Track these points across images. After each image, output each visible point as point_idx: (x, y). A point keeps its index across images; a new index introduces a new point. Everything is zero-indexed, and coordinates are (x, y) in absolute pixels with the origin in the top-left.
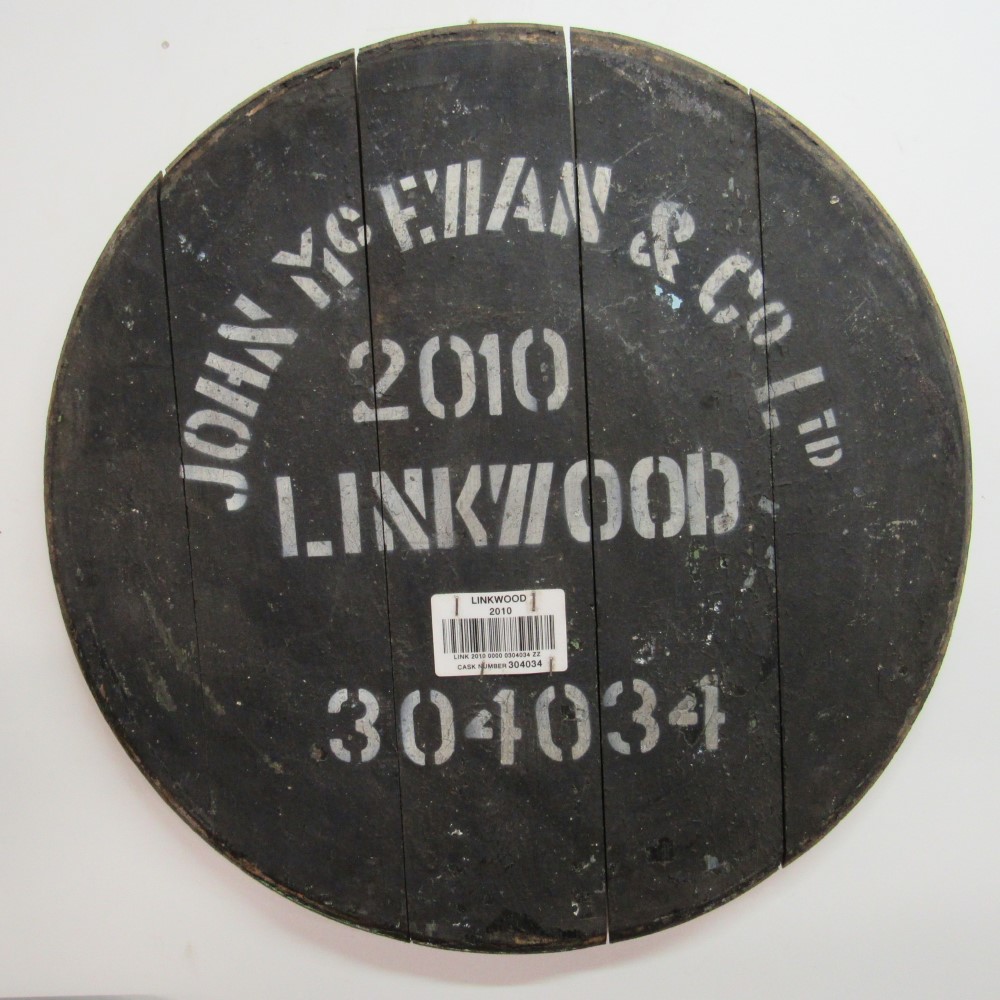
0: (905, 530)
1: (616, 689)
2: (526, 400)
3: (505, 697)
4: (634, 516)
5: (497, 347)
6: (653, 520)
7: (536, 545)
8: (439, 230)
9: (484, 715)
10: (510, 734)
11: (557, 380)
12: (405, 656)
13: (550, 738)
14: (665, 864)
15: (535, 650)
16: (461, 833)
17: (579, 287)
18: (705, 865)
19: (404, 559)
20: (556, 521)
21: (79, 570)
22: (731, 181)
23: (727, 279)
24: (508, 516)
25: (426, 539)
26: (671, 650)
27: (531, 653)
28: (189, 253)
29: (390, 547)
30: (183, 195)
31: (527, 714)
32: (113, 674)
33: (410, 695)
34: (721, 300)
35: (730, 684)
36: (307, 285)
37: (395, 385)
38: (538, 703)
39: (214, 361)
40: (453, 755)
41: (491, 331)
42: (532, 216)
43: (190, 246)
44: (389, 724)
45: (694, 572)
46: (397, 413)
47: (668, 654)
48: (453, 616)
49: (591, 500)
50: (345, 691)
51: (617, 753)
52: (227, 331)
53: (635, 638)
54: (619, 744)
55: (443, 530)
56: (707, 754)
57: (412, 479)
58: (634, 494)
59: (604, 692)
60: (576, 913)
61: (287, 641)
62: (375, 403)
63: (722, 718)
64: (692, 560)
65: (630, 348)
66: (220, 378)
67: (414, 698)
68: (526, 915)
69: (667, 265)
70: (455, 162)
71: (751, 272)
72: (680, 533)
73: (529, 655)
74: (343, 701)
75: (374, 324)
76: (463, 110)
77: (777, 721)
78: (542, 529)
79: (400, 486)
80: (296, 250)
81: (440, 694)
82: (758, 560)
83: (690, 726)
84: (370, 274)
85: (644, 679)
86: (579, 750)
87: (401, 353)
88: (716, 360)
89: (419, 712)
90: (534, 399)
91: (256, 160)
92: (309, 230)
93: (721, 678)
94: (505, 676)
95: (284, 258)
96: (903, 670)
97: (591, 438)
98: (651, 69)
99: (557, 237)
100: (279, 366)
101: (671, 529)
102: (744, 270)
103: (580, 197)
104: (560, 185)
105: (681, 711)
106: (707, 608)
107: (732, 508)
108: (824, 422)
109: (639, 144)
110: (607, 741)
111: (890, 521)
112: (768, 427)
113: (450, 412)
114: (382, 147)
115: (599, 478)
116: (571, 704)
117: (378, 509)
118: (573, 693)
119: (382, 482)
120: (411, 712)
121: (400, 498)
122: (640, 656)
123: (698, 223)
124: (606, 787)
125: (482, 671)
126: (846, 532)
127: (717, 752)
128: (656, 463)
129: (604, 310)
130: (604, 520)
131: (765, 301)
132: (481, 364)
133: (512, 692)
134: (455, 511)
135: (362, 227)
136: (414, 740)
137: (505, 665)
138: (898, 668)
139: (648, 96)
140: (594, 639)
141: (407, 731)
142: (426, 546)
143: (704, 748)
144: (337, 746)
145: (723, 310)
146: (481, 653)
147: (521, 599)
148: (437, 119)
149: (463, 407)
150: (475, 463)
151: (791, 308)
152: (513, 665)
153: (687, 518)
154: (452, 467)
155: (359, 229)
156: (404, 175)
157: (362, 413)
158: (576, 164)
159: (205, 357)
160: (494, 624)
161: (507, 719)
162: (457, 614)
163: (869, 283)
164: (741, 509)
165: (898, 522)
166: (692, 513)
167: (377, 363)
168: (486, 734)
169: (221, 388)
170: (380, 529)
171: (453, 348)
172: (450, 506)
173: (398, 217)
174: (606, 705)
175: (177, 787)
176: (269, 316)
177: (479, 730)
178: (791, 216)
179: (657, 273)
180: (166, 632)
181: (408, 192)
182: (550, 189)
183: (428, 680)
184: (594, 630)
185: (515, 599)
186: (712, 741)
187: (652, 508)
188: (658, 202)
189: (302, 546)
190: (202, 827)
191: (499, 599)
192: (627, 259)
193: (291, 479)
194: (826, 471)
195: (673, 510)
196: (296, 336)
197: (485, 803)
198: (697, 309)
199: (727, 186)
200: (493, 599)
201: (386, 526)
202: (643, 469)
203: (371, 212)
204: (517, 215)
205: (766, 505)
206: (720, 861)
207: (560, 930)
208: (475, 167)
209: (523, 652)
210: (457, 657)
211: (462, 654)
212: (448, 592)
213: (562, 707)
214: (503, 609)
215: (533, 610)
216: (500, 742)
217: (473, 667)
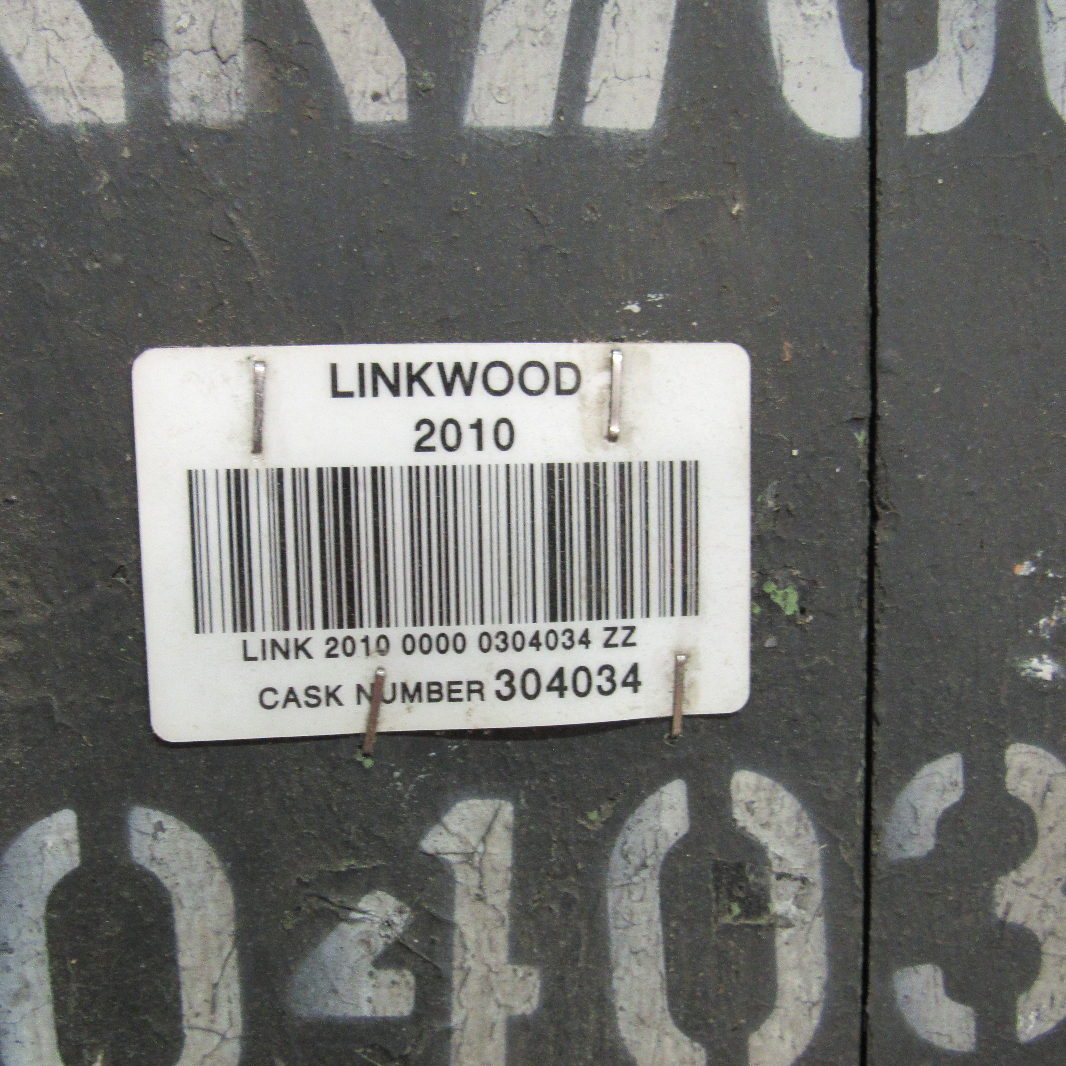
1: (937, 786)
3: (474, 833)
7: (630, 136)
9: (379, 913)
10: (493, 994)
13: (662, 1001)
15: (615, 621)
25: (111, 74)
27: (597, 630)
31: (564, 899)
33: (33, 831)
38: (616, 858)
48: (238, 456)
51: (925, 1049)
53: (1023, 568)
54: (934, 1012)
55: (199, 38)
59: (890, 800)
67: (49, 847)
73: (585, 640)
81: (172, 821)
85: (1051, 743)
86: (777, 1049)
89: (72, 910)
94: (477, 734)
110: (890, 998)
116: (755, 854)
118: (766, 809)
120: (36, 908)
122: (1037, 647)
125: (373, 717)
133: (507, 810)
136: (47, 1037)
137: (476, 689)
140: (860, 573)
146: (370, 630)
147: (557, 380)
152: (512, 685)
160: (434, 495)
161: (481, 928)
162: (257, 448)
168: (386, 997)
174: (895, 855)
177: (354, 980)
184: (860, 533)
185: (534, 379)
191: (455, 379)
209: (559, 626)
210: (254, 650)
211: (280, 636)
212: (216, 342)
213: (717, 868)
214: (478, 426)
215: (613, 438)
216: (449, 1032)
217: (332, 695)
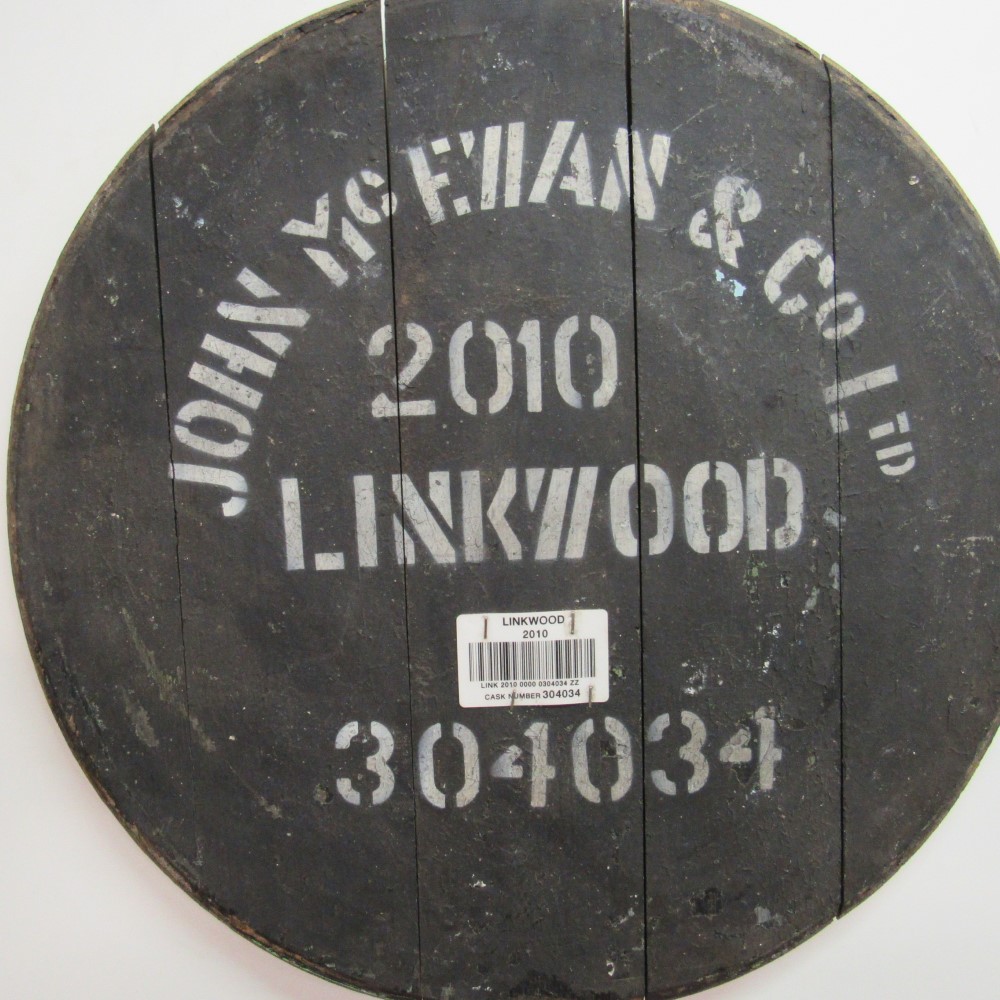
0: (980, 547)
1: (662, 722)
2: (570, 396)
3: (538, 731)
4: (687, 528)
5: (538, 334)
6: (708, 533)
7: (577, 559)
8: (475, 199)
9: (514, 751)
10: (543, 773)
11: (605, 374)
12: (425, 684)
13: (587, 777)
14: (711, 917)
15: (573, 678)
16: (484, 885)
17: (631, 270)
18: (755, 917)
19: (426, 573)
20: (599, 533)
21: (46, 583)
22: (802, 155)
23: (795, 264)
24: (546, 526)
25: (452, 551)
26: (724, 677)
27: (569, 681)
28: (185, 219)
29: (411, 561)
30: (180, 151)
31: (561, 749)
32: (85, 704)
33: (430, 729)
34: (789, 288)
35: (789, 717)
36: (322, 259)
37: (421, 376)
38: (574, 738)
39: (211, 343)
40: (478, 796)
41: (531, 317)
42: (580, 188)
43: (186, 211)
44: (406, 761)
45: (752, 591)
46: (422, 408)
47: (721, 683)
48: (481, 639)
49: (639, 510)
50: (356, 724)
51: (662, 794)
52: (227, 310)
53: (685, 665)
54: (664, 784)
55: (472, 542)
56: (761, 795)
57: (438, 483)
58: (687, 504)
59: (648, 726)
60: (611, 974)
61: (290, 667)
62: (397, 396)
63: (778, 754)
64: (750, 578)
65: (688, 339)
66: (218, 363)
67: (434, 732)
68: (554, 977)
69: (730, 247)
70: (495, 123)
71: (821, 257)
72: (737, 548)
74: (353, 735)
75: (398, 306)
76: (505, 65)
77: (838, 757)
78: (583, 542)
79: (423, 490)
80: (310, 218)
81: (463, 727)
82: (821, 579)
83: (743, 764)
84: (394, 248)
85: (694, 711)
86: (619, 791)
87: (429, 339)
88: (782, 355)
89: (439, 748)
90: (579, 395)
91: (265, 113)
92: (326, 195)
93: (778, 710)
94: (538, 707)
95: (296, 227)
96: (975, 701)
97: (641, 440)
98: (718, 27)
99: (608, 213)
100: (286, 352)
101: (728, 543)
102: (814, 256)
103: (634, 168)
104: (612, 153)
105: (734, 747)
106: (765, 631)
107: (795, 521)
108: (897, 426)
109: (701, 110)
110: (650, 779)
111: (965, 536)
112: (836, 430)
113: (483, 407)
114: (412, 104)
115: (649, 485)
116: (612, 738)
117: (398, 516)
118: (615, 727)
119: (404, 487)
120: (431, 747)
121: (423, 504)
122: (689, 685)
123: (765, 200)
124: (648, 832)
125: (513, 701)
126: (917, 548)
127: (772, 792)
128: (713, 468)
129: (658, 296)
130: (653, 532)
131: (836, 290)
132: (519, 353)
133: (546, 726)
134: (486, 520)
135: (387, 195)
136: (432, 779)
137: (538, 695)
138: (969, 699)
139: (712, 56)
140: (639, 666)
141: (426, 769)
142: (452, 560)
143: (757, 788)
144: (344, 787)
145: (790, 299)
146: (512, 681)
147: (558, 620)
148: (475, 74)
149: (498, 402)
150: (509, 466)
151: (865, 298)
152: (547, 695)
153: (746, 531)
154: (484, 469)
155: (383, 197)
156: (437, 137)
157: (382, 406)
158: (630, 131)
159: (202, 339)
160: (528, 648)
161: (540, 755)
162: (485, 637)
163: (949, 273)
164: (805, 522)
165: (973, 539)
166: (751, 525)
167: (400, 350)
168: (515, 772)
169: (220, 375)
170: (401, 539)
171: (487, 334)
172: (480, 515)
173: (429, 184)
174: (651, 740)
175: (158, 834)
176: (276, 293)
177: (507, 767)
178: (865, 197)
179: (719, 256)
180: (147, 657)
181: (440, 156)
182: (601, 157)
183: (450, 711)
184: (639, 656)
185: (552, 620)
186: (767, 780)
187: (707, 519)
188: (721, 176)
189: (309, 558)
190: (186, 880)
191: (533, 621)
192: (686, 238)
193: (299, 481)
194: (898, 481)
195: (730, 521)
196: (308, 317)
197: (512, 850)
198: (761, 297)
199: (798, 161)
200: (527, 621)
201: (407, 536)
202: (698, 475)
203: (398, 178)
204: (563, 186)
205: (832, 518)
206: (772, 914)
207: (592, 992)
208: (517, 130)
209: (559, 680)
210: (484, 685)
211: (490, 682)
212: (476, 612)
213: (602, 742)
214: (538, 632)
215: (572, 633)
216: (531, 782)
217: (502, 696)
